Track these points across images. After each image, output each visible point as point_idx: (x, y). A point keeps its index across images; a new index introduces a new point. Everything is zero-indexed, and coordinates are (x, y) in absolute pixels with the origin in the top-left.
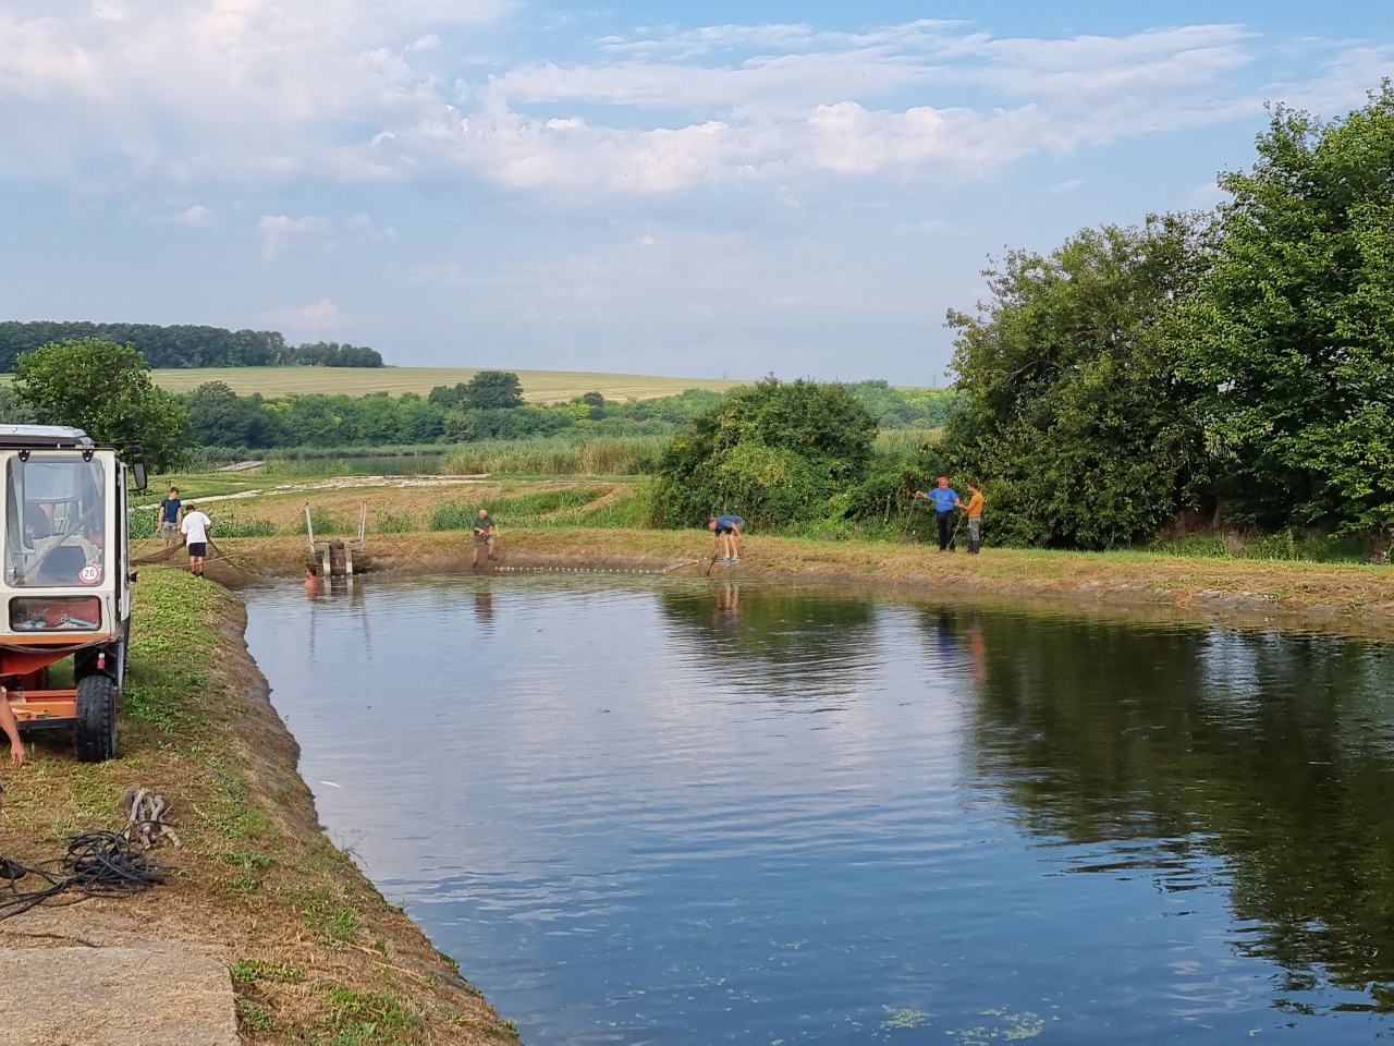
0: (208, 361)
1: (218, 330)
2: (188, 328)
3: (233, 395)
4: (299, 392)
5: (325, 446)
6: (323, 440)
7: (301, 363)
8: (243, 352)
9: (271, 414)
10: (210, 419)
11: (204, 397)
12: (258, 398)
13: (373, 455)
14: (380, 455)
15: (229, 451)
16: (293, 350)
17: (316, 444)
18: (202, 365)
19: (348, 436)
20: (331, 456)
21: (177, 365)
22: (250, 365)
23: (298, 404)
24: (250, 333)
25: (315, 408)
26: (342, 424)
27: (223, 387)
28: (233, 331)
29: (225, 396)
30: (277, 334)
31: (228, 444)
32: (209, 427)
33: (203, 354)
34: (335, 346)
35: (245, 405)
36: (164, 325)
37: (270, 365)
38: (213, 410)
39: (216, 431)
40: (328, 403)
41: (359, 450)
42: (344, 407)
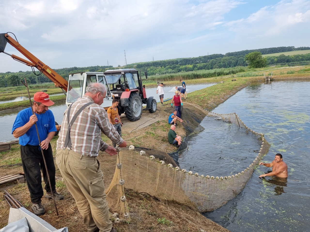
0: (283, 51)
1: (284, 47)
2: (280, 47)
3: (285, 56)
4: (295, 54)
5: (299, 62)
6: (298, 61)
7: (297, 50)
8: (288, 49)
9: (290, 58)
10: (281, 59)
11: (280, 56)
12: (289, 56)
13: (306, 62)
14: (307, 62)
15: (284, 63)
16: (296, 48)
17: (297, 61)
18: (282, 52)
19: (302, 60)
20: (299, 63)
21: (278, 52)
22: (289, 51)
23: (295, 56)
24: (289, 47)
25: (297, 56)
26: (301, 58)
27: (283, 55)
28: (287, 47)
29: (283, 56)
30: (294, 46)
31: (283, 62)
32: (281, 60)
33: (282, 51)
34: (303, 47)
35: (287, 57)
36: (277, 47)
37: (292, 51)
38: (281, 58)
39: (282, 61)
40: (300, 55)
41: (304, 62)
42: (303, 56)
